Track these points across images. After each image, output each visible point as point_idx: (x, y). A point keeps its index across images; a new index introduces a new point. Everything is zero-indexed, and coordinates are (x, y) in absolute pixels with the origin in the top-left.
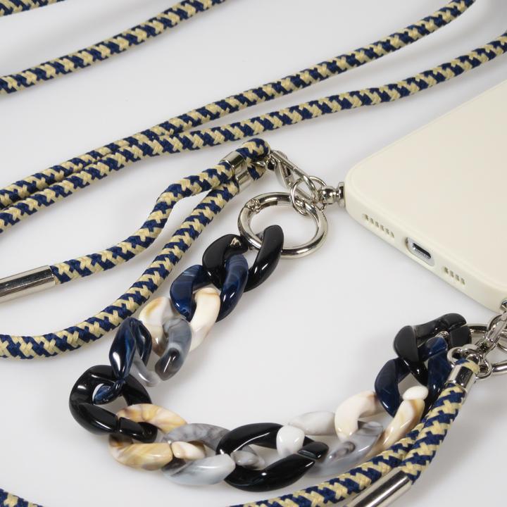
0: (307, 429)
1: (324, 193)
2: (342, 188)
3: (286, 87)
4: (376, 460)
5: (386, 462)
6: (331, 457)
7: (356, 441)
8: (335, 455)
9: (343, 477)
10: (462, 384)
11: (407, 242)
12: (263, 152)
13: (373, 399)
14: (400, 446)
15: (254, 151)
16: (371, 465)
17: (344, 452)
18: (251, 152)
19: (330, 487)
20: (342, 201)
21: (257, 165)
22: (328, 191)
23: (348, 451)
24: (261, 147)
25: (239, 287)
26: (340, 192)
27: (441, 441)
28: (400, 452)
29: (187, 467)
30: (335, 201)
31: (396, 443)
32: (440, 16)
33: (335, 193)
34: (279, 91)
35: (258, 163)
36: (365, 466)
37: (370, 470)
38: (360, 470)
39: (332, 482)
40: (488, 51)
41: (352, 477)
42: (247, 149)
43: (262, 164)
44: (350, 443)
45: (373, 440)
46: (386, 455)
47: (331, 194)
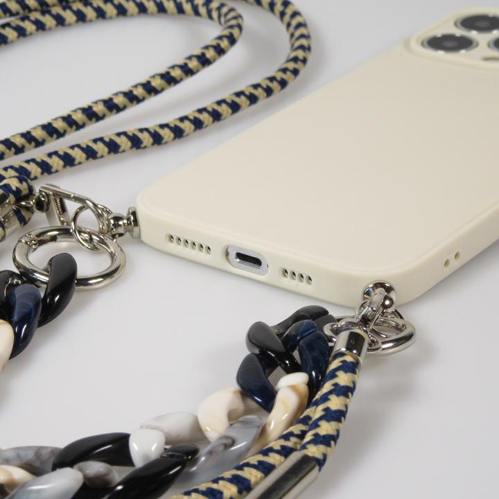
0: (166, 431)
1: (112, 222)
2: (134, 214)
3: (37, 137)
4: (266, 452)
5: (277, 452)
6: (203, 459)
7: (233, 434)
8: (210, 453)
9: (228, 474)
10: (355, 352)
11: (227, 254)
12: (27, 192)
13: (239, 395)
14: (291, 434)
15: (17, 188)
16: (261, 458)
17: (222, 448)
18: (14, 188)
19: (215, 486)
20: (136, 229)
21: (21, 206)
22: (117, 219)
23: (227, 446)
24: (24, 183)
25: (33, 314)
26: (132, 218)
27: (343, 418)
28: (293, 439)
29: (17, 492)
30: (127, 230)
31: (285, 432)
32: (203, 54)
33: (125, 221)
34: (30, 142)
35: (23, 203)
36: (253, 460)
37: (261, 463)
38: (248, 465)
39: (216, 481)
40: (265, 86)
41: (239, 473)
42: (9, 185)
43: (29, 203)
44: (226, 437)
45: (254, 432)
46: (277, 445)
47: (121, 223)
